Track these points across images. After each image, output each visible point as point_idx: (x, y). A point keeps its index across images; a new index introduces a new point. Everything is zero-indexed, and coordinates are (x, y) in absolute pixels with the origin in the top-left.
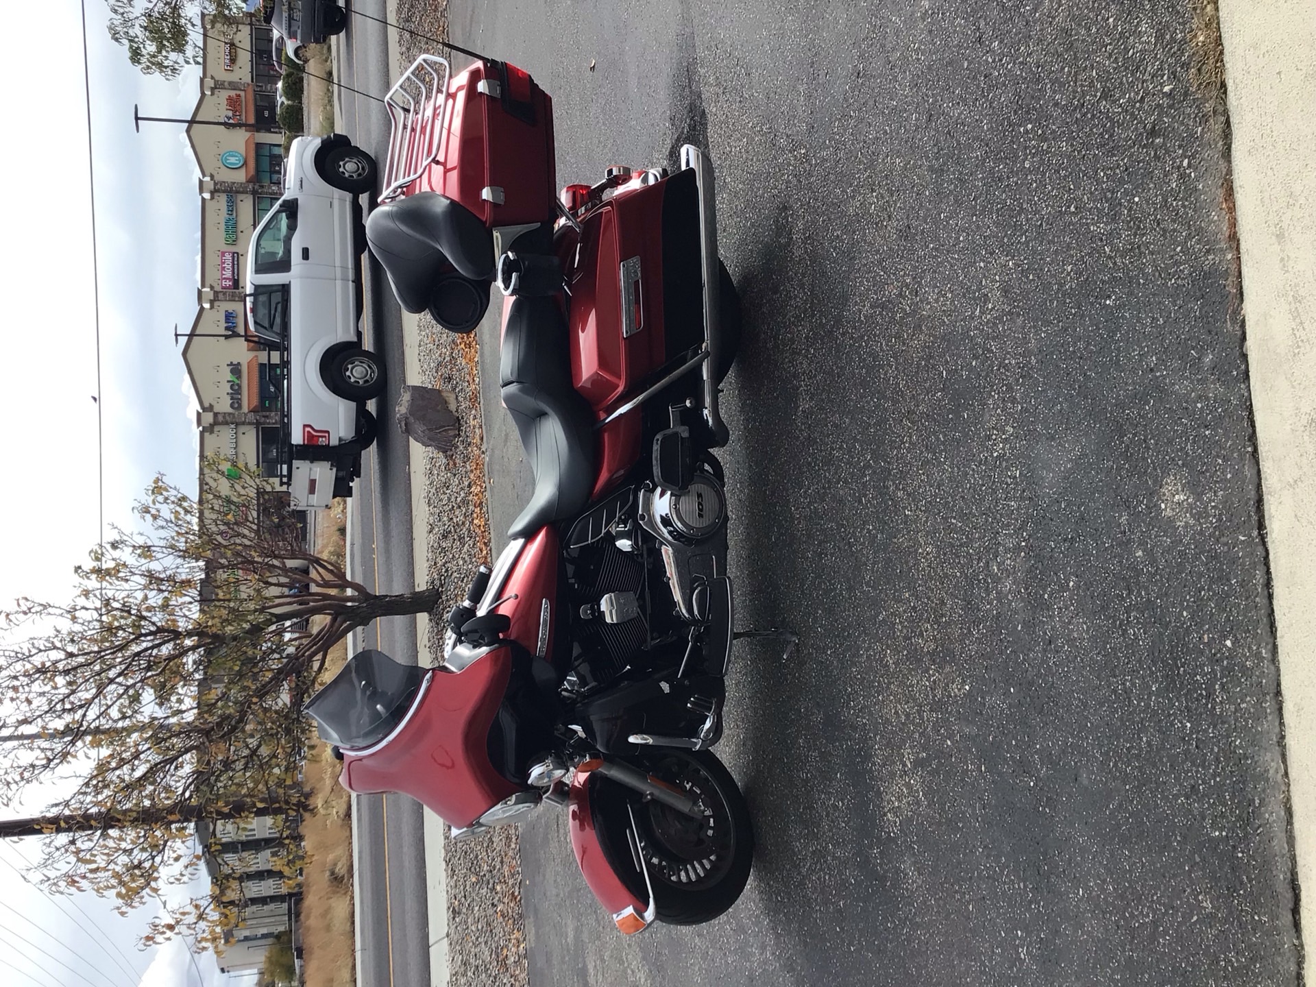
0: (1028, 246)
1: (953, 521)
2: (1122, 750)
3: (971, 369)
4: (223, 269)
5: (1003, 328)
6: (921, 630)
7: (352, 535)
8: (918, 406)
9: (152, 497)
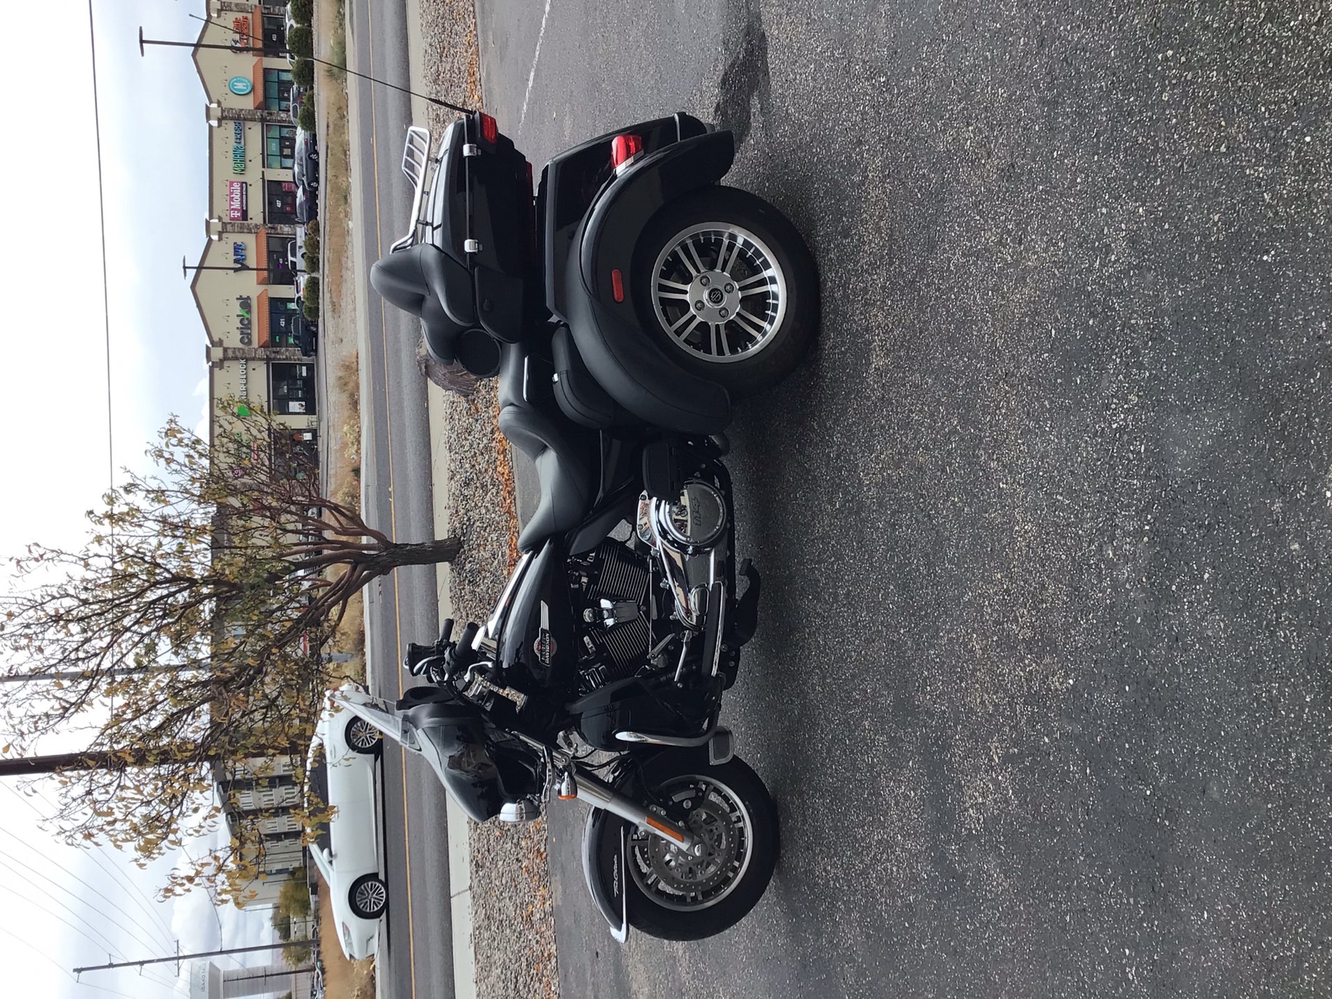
0: (1163, 190)
1: (1059, 497)
2: (1263, 764)
3: (1087, 328)
4: (232, 199)
5: (1130, 283)
6: (1015, 615)
7: (367, 476)
8: (1019, 368)
9: (166, 440)
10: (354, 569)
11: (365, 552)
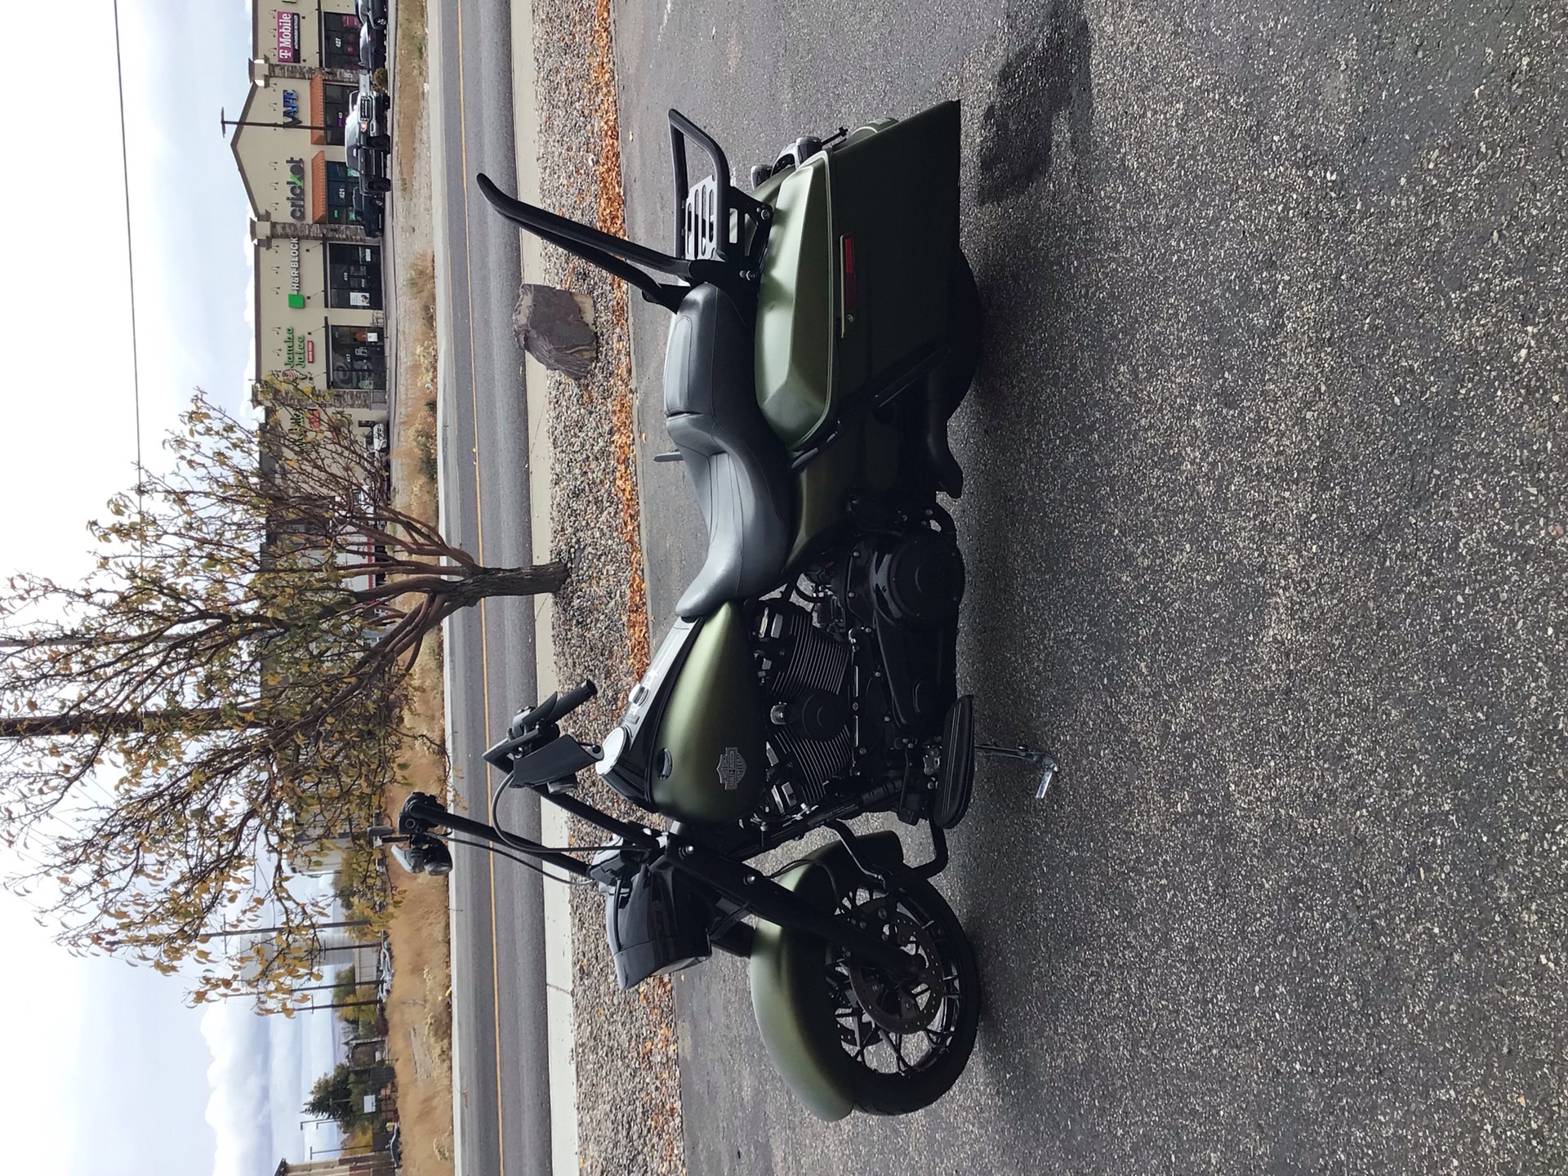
4: (280, 35)
7: (445, 416)
9: (189, 426)
10: (431, 600)
11: (445, 577)
